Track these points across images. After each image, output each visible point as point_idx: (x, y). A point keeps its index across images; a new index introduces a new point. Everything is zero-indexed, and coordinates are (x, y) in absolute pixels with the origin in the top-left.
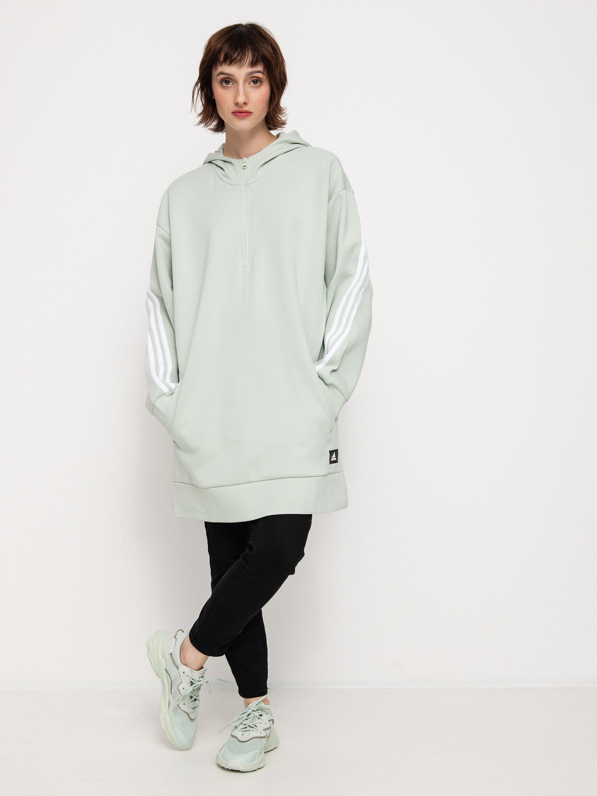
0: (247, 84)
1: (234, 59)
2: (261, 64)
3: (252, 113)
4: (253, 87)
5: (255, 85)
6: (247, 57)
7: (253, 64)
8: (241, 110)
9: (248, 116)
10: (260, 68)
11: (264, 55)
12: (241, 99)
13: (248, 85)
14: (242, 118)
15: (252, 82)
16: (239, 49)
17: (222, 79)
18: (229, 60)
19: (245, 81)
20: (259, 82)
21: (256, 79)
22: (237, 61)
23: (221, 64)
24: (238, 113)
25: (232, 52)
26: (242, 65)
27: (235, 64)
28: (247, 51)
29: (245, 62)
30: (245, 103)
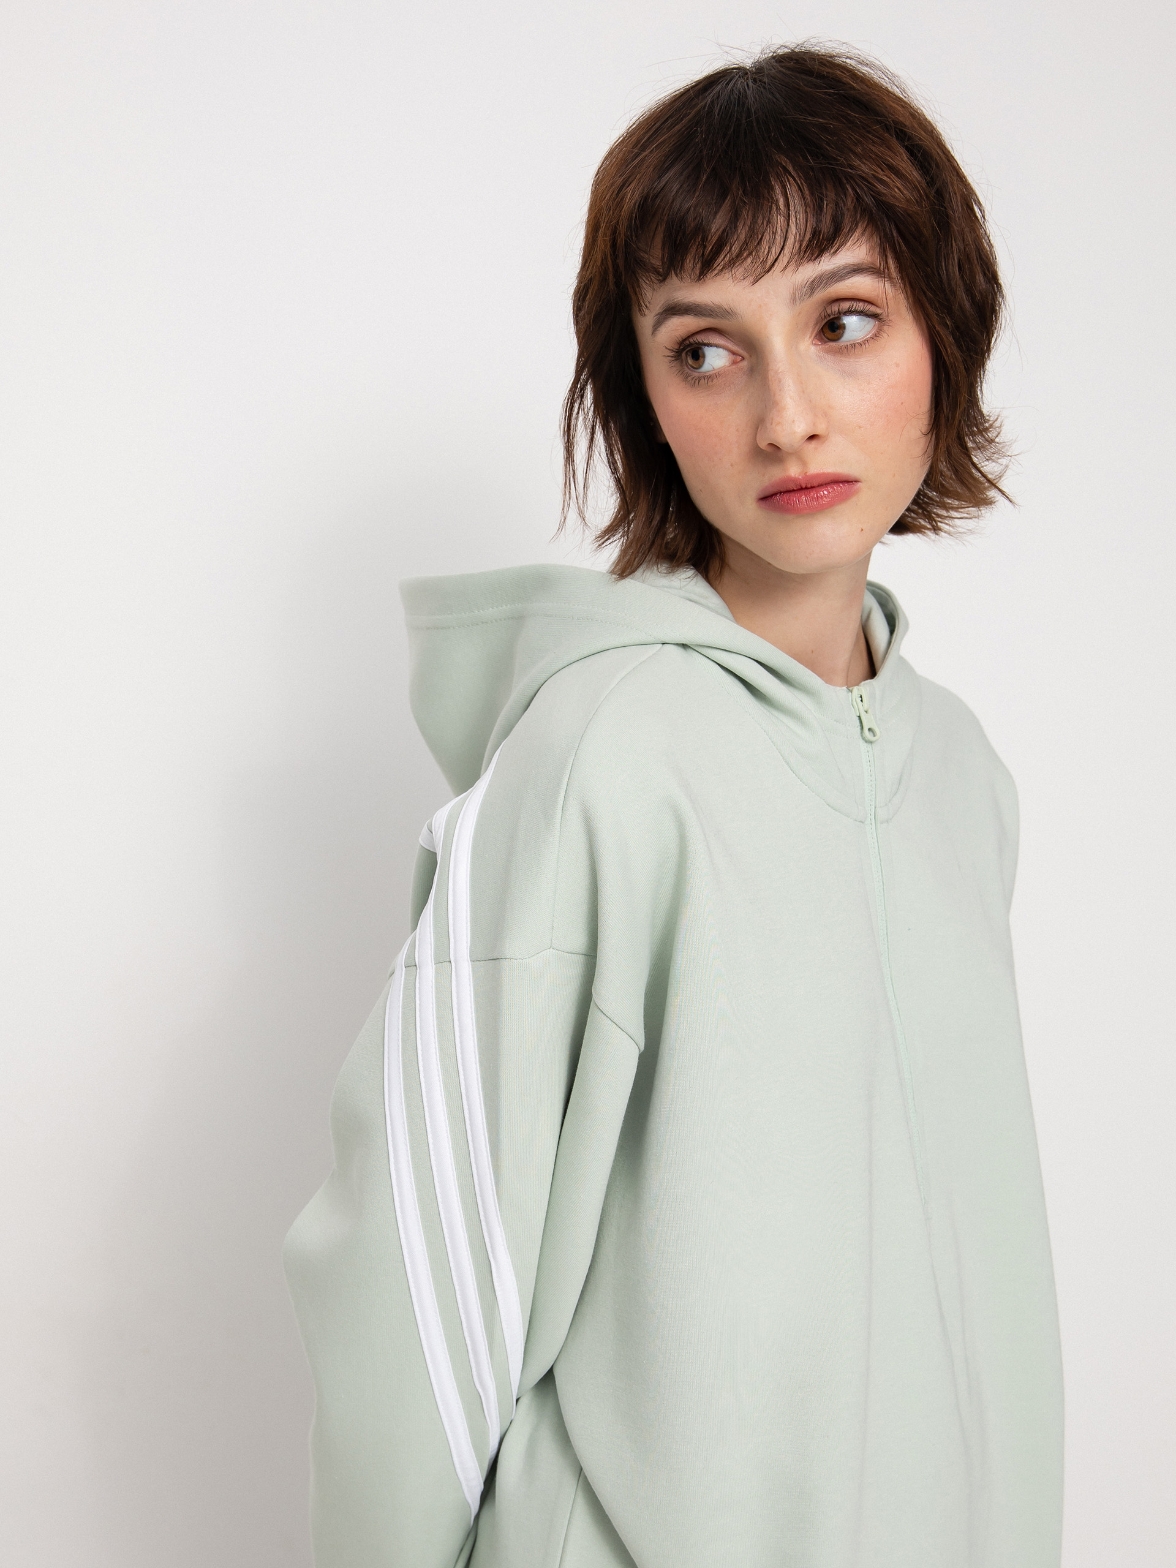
0: (807, 339)
2: (864, 239)
3: (857, 481)
5: (850, 341)
6: (782, 220)
7: (819, 244)
8: (792, 473)
9: (843, 498)
12: (790, 424)
13: (814, 346)
14: (814, 516)
17: (678, 344)
19: (795, 334)
20: (864, 319)
21: (846, 305)
23: (663, 277)
24: (783, 496)
26: (768, 264)
27: (732, 263)
28: (778, 190)
29: (779, 240)
30: (812, 437)
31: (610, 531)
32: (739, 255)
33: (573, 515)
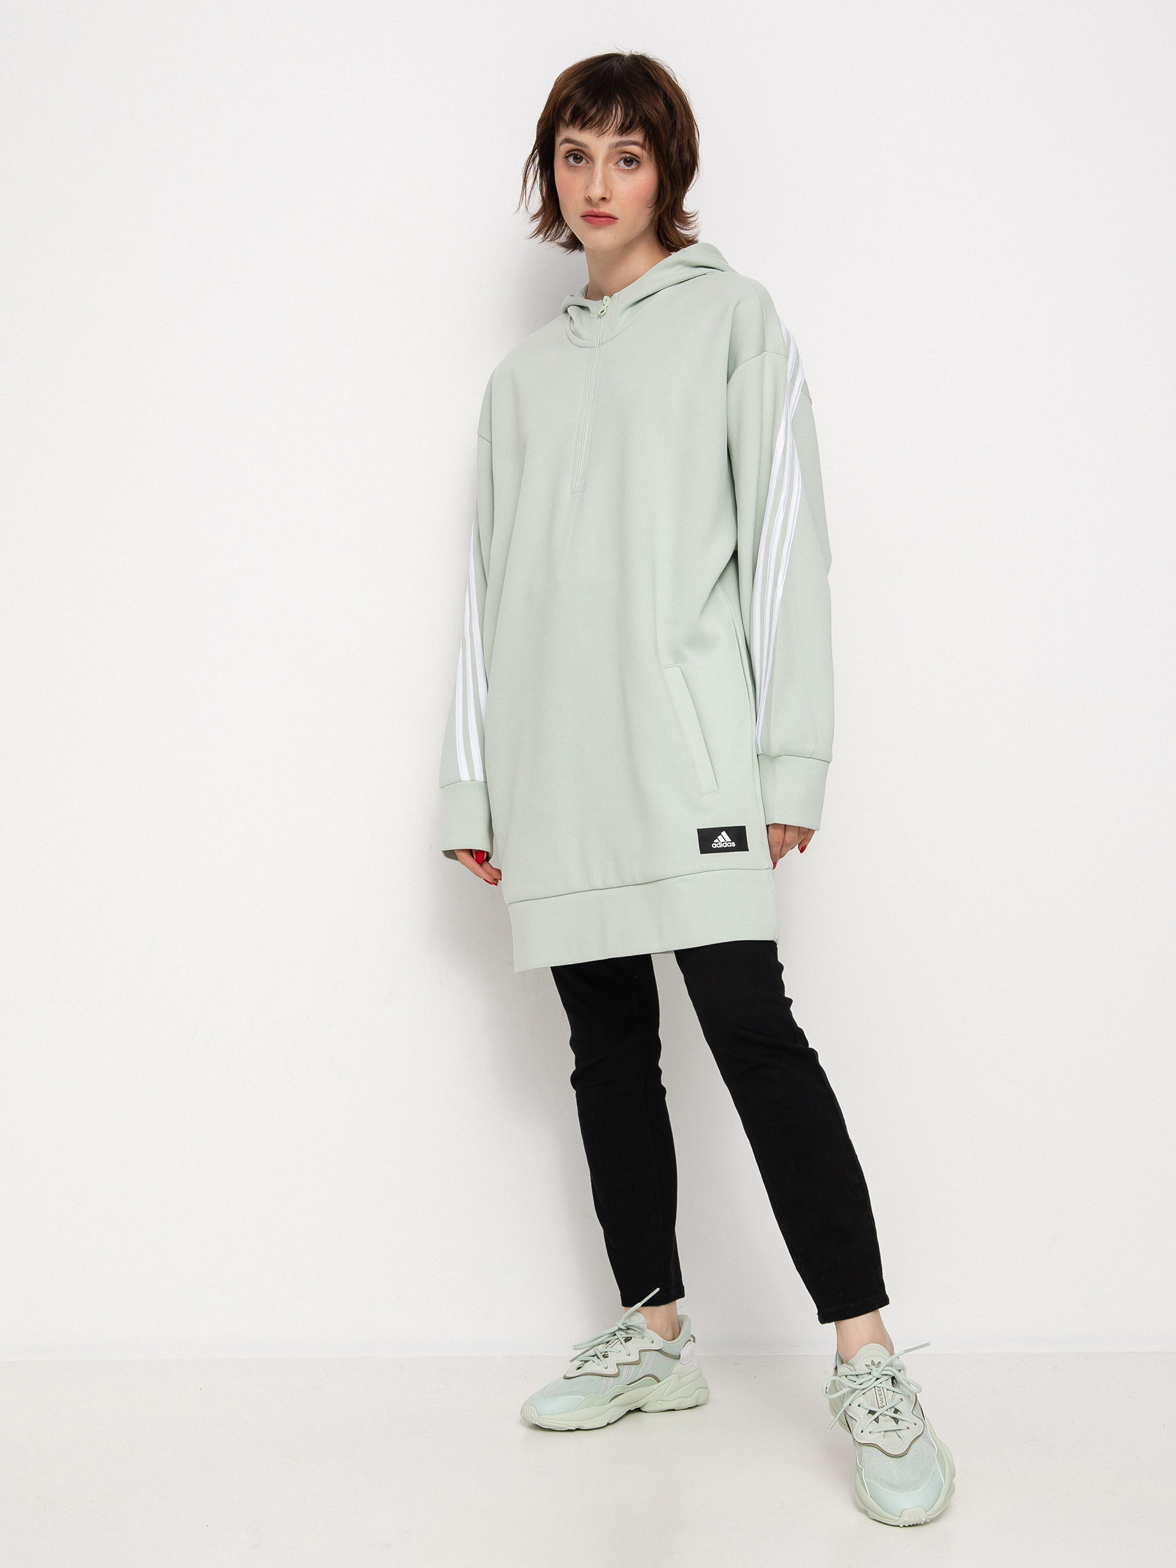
0: (612, 164)
1: (591, 119)
2: (640, 132)
3: (618, 219)
4: (623, 170)
5: (627, 168)
6: (613, 118)
7: (624, 129)
8: (595, 210)
9: (610, 223)
10: (637, 136)
11: (646, 115)
12: (597, 192)
13: (614, 166)
14: (599, 226)
15: (622, 161)
16: (600, 102)
17: (568, 152)
18: (581, 119)
19: (607, 160)
20: (635, 162)
21: (628, 155)
22: (594, 123)
23: (567, 126)
24: (590, 218)
25: (587, 106)
26: (604, 132)
27: (591, 128)
28: (614, 106)
29: (610, 125)
30: (604, 199)
31: (536, 216)
32: (595, 125)
33: (523, 207)
